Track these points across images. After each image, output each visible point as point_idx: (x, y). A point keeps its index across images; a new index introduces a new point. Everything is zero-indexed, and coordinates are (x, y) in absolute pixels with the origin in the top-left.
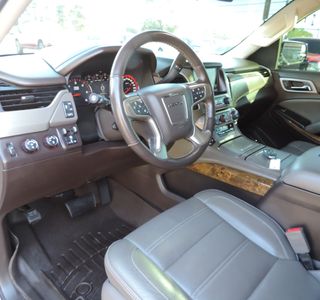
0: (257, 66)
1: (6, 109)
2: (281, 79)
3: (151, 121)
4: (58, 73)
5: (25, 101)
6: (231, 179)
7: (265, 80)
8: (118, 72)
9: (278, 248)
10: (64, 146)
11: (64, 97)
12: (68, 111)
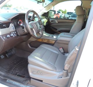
0: (45, 17)
1: (1, 28)
2: (50, 20)
3: (33, 29)
4: (8, 19)
5: (4, 26)
6: (47, 41)
7: (47, 20)
8: (27, 19)
9: (58, 52)
10: (14, 36)
11: (11, 25)
12: (13, 28)
